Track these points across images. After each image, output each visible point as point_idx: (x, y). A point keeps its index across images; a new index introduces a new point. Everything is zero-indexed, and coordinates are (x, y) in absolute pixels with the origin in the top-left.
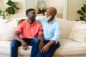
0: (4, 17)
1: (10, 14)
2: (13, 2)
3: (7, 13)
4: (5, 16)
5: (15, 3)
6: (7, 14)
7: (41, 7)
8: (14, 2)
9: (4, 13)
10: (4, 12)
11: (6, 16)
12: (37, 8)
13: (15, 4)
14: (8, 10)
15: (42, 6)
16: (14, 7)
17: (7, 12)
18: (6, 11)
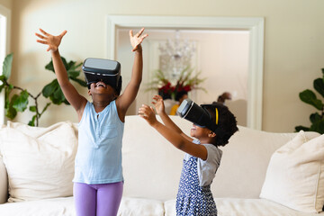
0: (35, 114)
1: (56, 106)
2: (68, 61)
3: (49, 100)
4: (40, 111)
5: (76, 65)
6: (48, 105)
7: (174, 75)
8: (72, 63)
9: (36, 99)
10: (35, 96)
11: (45, 109)
12: (158, 77)
13: (77, 70)
14: (51, 90)
15: (175, 69)
16: (71, 81)
17: (46, 97)
18: (45, 92)
